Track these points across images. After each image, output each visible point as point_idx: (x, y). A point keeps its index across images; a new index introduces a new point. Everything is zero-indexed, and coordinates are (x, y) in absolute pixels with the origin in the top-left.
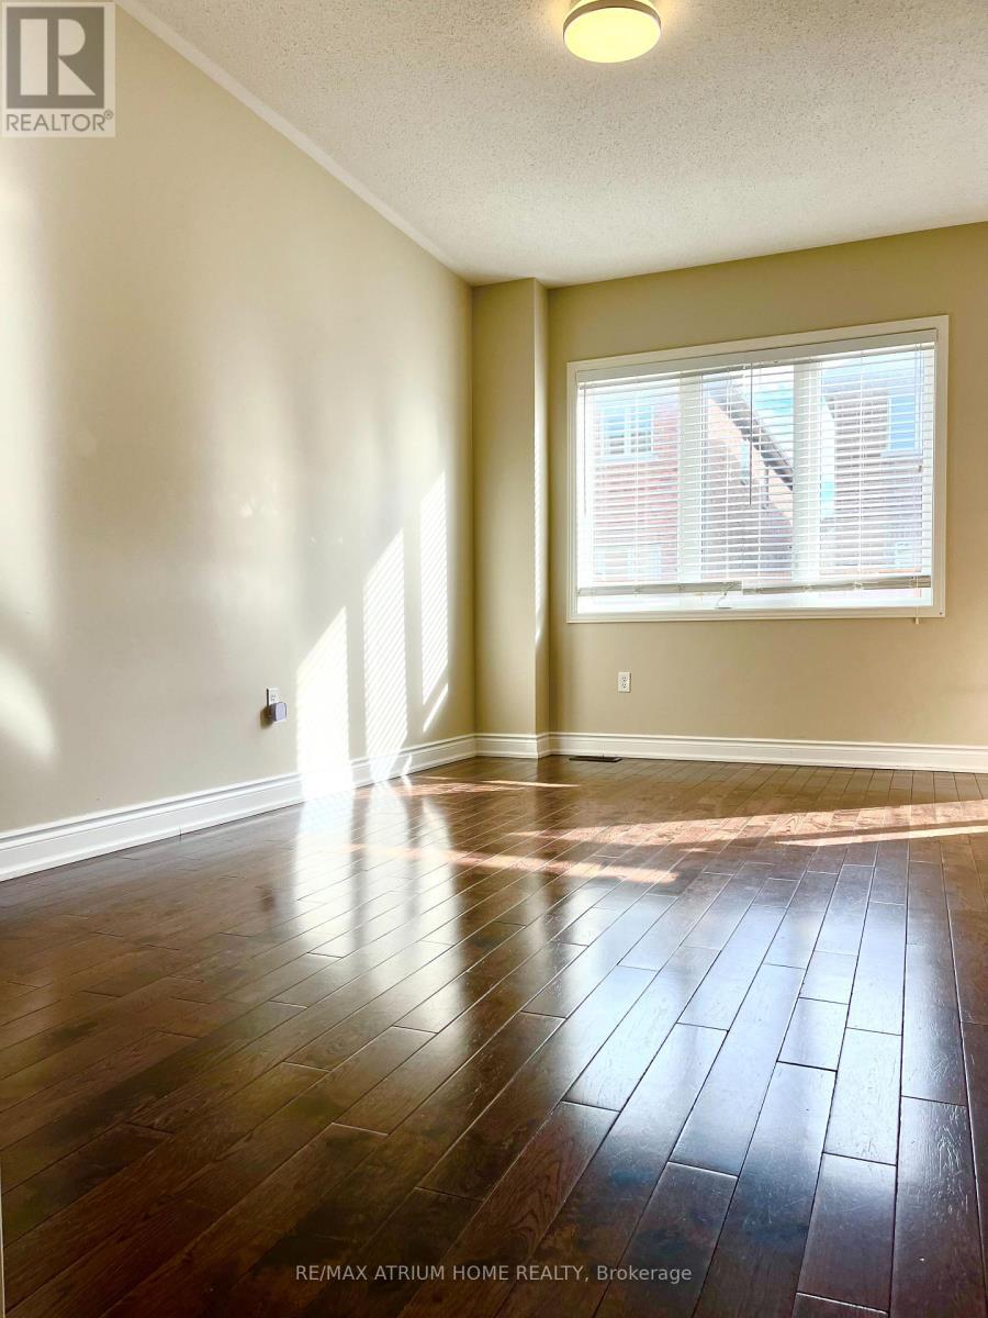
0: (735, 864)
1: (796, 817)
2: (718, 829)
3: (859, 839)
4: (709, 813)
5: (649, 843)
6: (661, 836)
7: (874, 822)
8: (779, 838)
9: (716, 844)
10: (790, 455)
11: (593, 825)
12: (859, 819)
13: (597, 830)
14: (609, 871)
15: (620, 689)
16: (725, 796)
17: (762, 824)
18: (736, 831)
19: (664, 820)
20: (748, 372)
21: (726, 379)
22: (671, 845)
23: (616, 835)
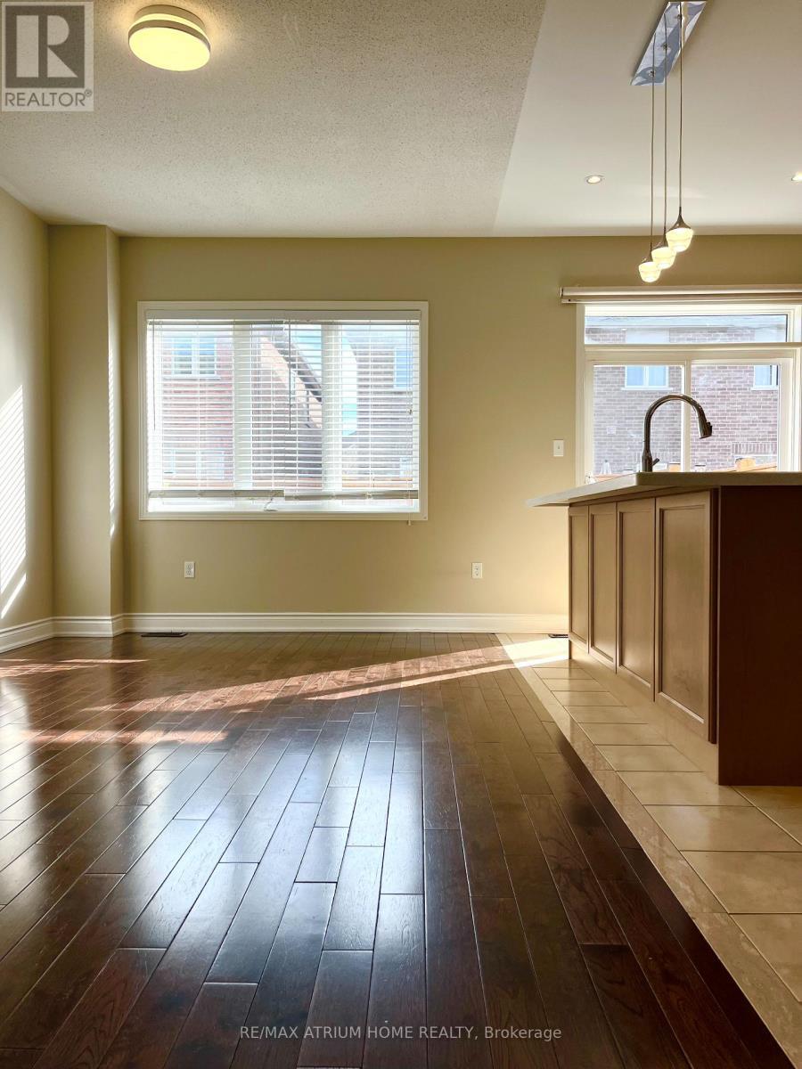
0: (273, 720)
1: (322, 676)
2: (262, 691)
3: (367, 691)
4: (256, 677)
5: (206, 708)
6: (216, 700)
7: (378, 676)
8: (310, 694)
9: (262, 703)
10: (319, 373)
11: (158, 696)
12: (368, 674)
13: (162, 700)
14: (170, 736)
15: (186, 576)
16: (269, 661)
17: (297, 683)
18: (276, 691)
19: (219, 686)
20: (287, 326)
21: (270, 329)
22: (225, 708)
23: (178, 704)
